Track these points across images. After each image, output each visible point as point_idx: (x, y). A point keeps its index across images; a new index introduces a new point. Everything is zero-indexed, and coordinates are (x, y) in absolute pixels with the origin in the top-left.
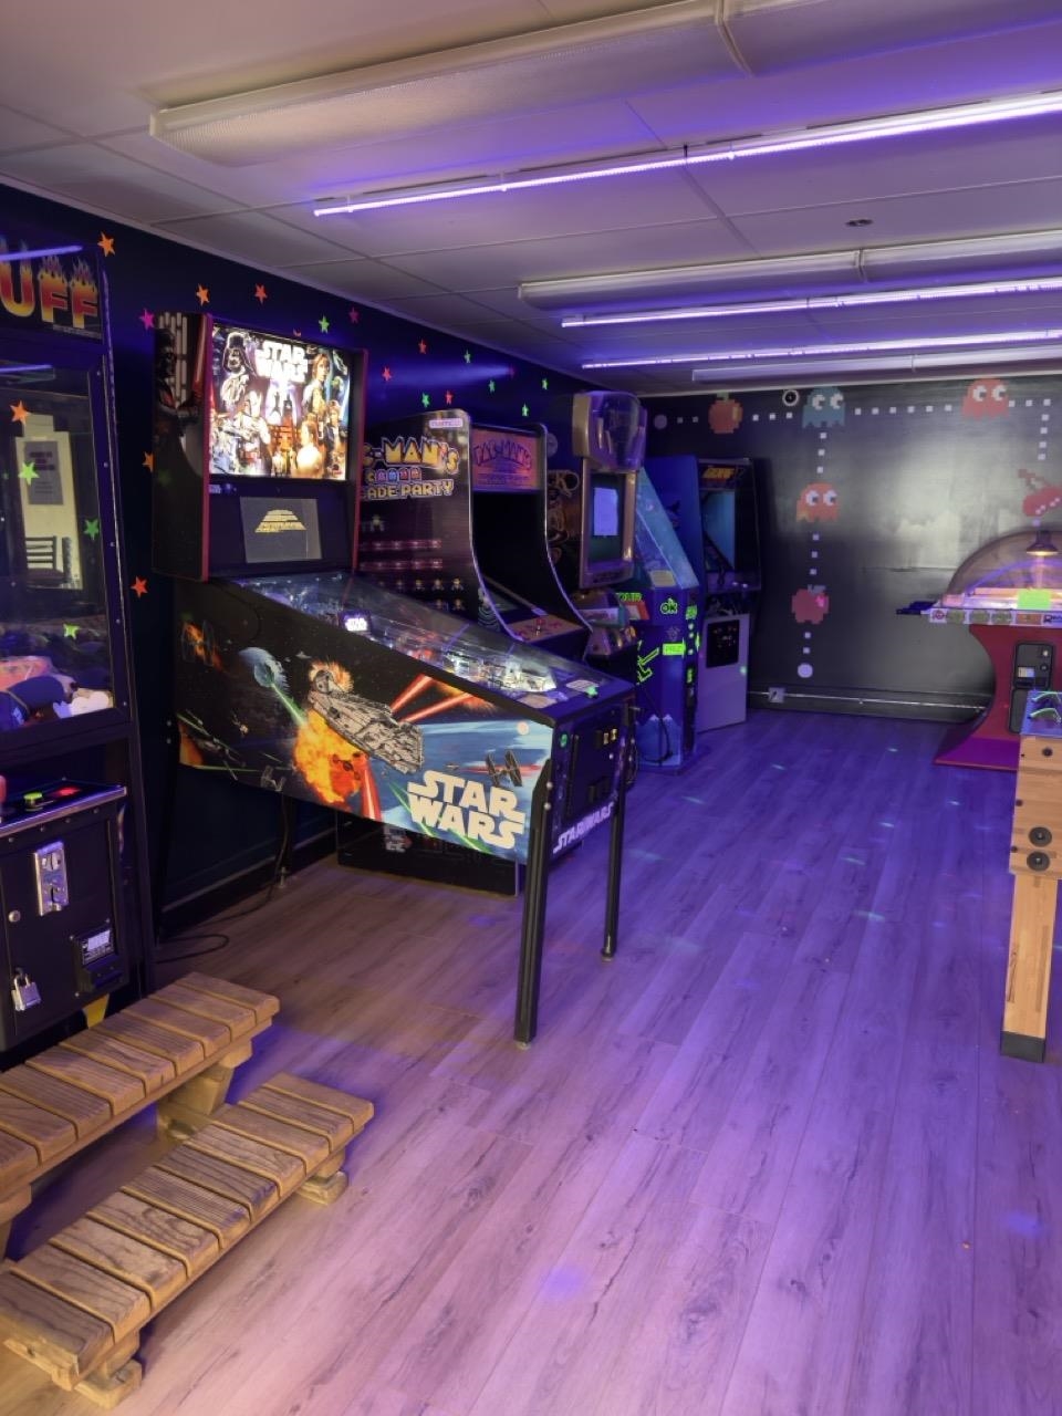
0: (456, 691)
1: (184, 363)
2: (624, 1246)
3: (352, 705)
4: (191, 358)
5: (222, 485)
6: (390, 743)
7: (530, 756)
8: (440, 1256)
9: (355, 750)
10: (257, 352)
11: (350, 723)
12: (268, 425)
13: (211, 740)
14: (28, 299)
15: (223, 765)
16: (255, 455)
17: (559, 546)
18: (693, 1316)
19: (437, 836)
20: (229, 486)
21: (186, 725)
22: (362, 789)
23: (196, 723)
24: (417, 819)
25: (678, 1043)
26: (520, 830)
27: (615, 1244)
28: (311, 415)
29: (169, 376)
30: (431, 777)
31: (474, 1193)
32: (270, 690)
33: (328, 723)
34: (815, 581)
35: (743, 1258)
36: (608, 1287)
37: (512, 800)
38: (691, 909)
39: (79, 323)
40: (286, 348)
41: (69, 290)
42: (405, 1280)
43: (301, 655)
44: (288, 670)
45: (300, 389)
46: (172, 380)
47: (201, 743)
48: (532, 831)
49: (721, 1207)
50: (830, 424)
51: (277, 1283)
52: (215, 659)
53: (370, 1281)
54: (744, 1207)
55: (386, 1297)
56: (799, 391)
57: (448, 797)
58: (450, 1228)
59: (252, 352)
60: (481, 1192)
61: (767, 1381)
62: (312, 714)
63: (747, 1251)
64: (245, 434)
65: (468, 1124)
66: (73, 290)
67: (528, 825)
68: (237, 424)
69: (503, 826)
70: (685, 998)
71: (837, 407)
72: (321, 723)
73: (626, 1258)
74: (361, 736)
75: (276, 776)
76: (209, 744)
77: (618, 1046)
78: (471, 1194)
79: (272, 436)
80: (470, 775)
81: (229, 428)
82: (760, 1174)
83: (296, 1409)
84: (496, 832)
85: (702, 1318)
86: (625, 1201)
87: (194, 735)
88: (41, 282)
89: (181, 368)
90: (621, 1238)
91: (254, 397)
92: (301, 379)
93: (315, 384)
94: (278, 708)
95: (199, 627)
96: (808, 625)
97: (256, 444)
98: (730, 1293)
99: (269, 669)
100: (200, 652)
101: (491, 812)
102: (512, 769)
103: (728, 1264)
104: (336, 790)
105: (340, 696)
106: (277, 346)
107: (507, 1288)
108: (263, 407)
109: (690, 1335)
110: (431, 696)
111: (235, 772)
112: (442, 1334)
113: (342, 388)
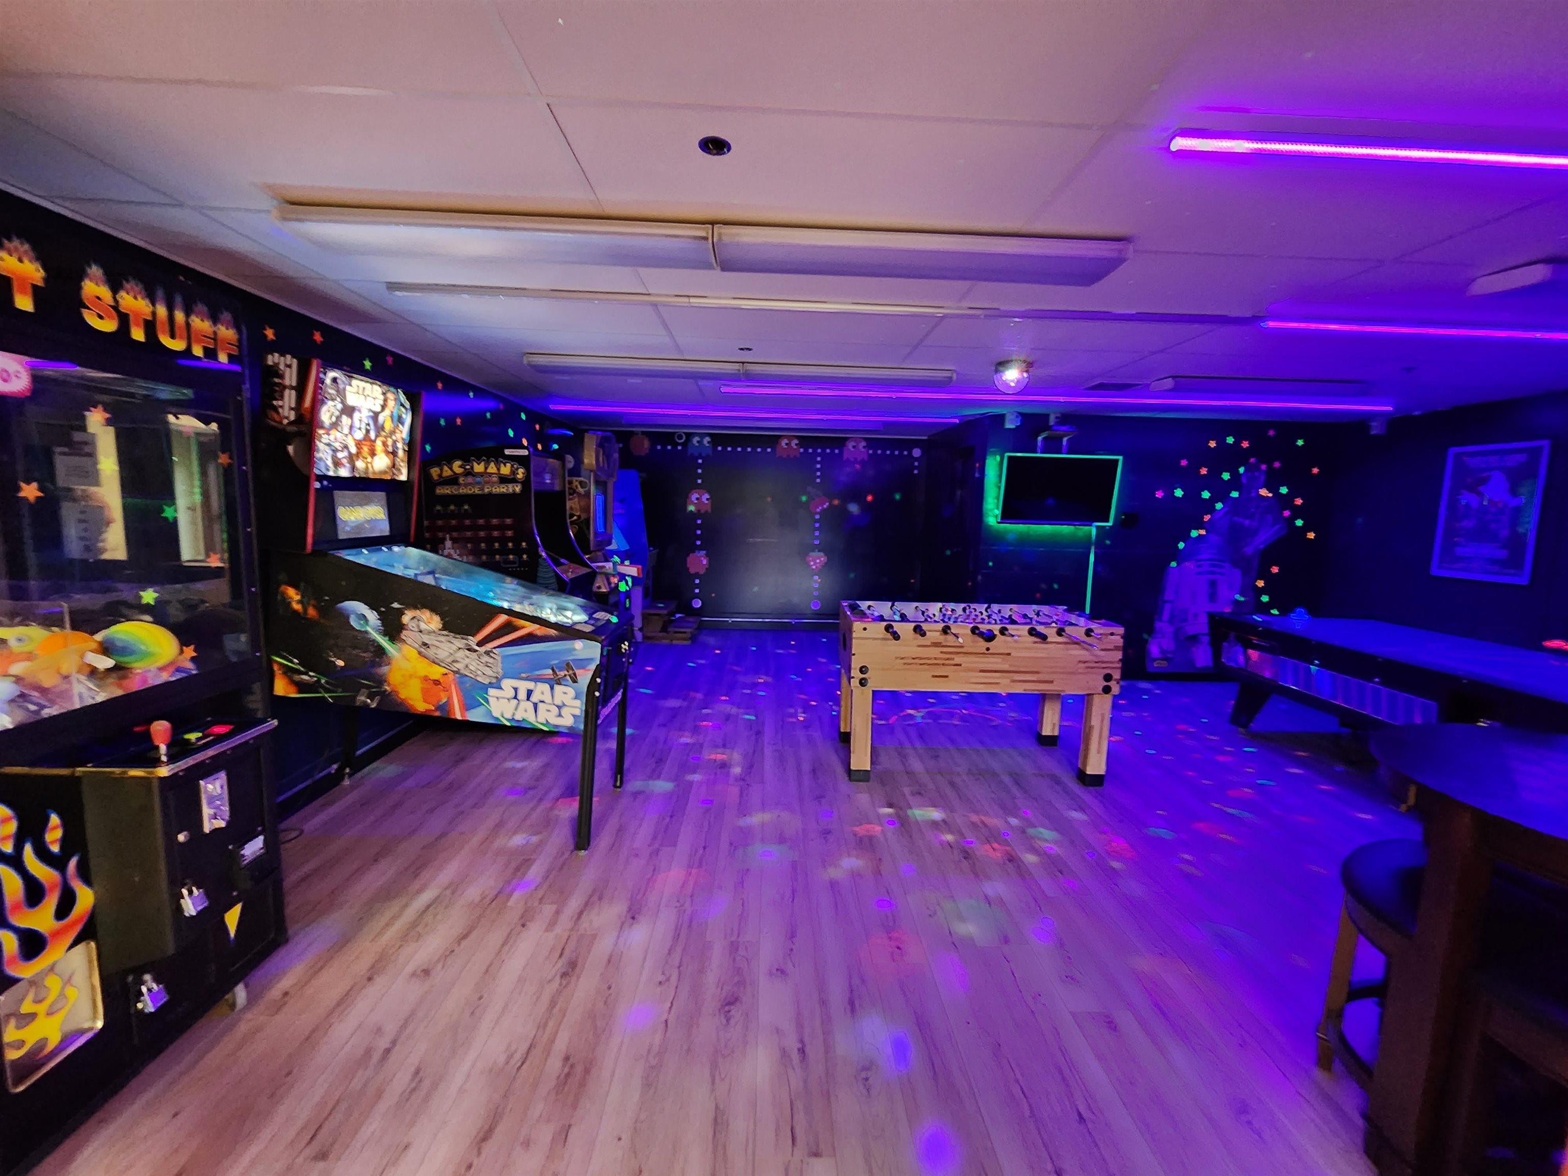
0: (527, 623)
1: (293, 393)
2: (674, 979)
3: (442, 639)
4: (300, 389)
5: (321, 483)
6: (474, 663)
7: (583, 663)
8: (551, 1024)
9: (444, 671)
10: (348, 388)
11: (439, 652)
12: (355, 440)
13: (306, 674)
14: (181, 338)
15: (320, 693)
16: (345, 461)
17: (577, 524)
18: (727, 1008)
19: (514, 724)
20: (325, 483)
21: (280, 664)
22: (450, 698)
23: (292, 662)
24: (496, 714)
25: (675, 845)
26: (577, 712)
27: (668, 980)
28: (383, 434)
29: (276, 399)
30: (507, 684)
31: (564, 975)
32: (366, 632)
33: (420, 653)
34: (700, 548)
35: (746, 964)
36: (670, 1008)
37: (571, 692)
38: (660, 761)
39: (223, 358)
40: (368, 386)
41: (215, 333)
42: (529, 1049)
43: (396, 605)
44: (383, 617)
45: (375, 416)
46: (280, 403)
47: (297, 677)
48: (586, 711)
49: (725, 938)
50: (704, 455)
51: (426, 1084)
52: (312, 612)
53: (502, 1059)
54: (739, 935)
55: (519, 1064)
56: (685, 433)
57: (522, 695)
58: (553, 1003)
59: (344, 389)
60: (568, 974)
61: (778, 1031)
62: (405, 648)
63: (747, 960)
64: (337, 445)
65: (547, 930)
66: (218, 332)
67: (584, 708)
68: (332, 437)
69: (564, 711)
70: (671, 817)
71: (707, 445)
72: (413, 653)
73: (677, 987)
74: (449, 660)
75: (371, 696)
76: (305, 677)
77: (637, 855)
78: (562, 977)
79: (357, 447)
80: (537, 680)
81: (327, 441)
82: (742, 913)
83: (470, 1167)
84: (560, 715)
85: (732, 1007)
86: (667, 952)
87: (288, 672)
88: (193, 324)
89: (290, 398)
90: (671, 975)
91: (345, 420)
92: (378, 409)
93: (387, 412)
94: (373, 645)
95: (296, 587)
96: (697, 576)
97: (345, 454)
98: (745, 987)
99: (364, 616)
100: (297, 607)
101: (556, 703)
102: (571, 672)
103: (738, 971)
104: (425, 701)
105: (430, 633)
106: (362, 384)
107: (604, 1030)
108: (351, 427)
109: (728, 1021)
110: (508, 628)
111: (330, 697)
112: (568, 1075)
113: (404, 416)
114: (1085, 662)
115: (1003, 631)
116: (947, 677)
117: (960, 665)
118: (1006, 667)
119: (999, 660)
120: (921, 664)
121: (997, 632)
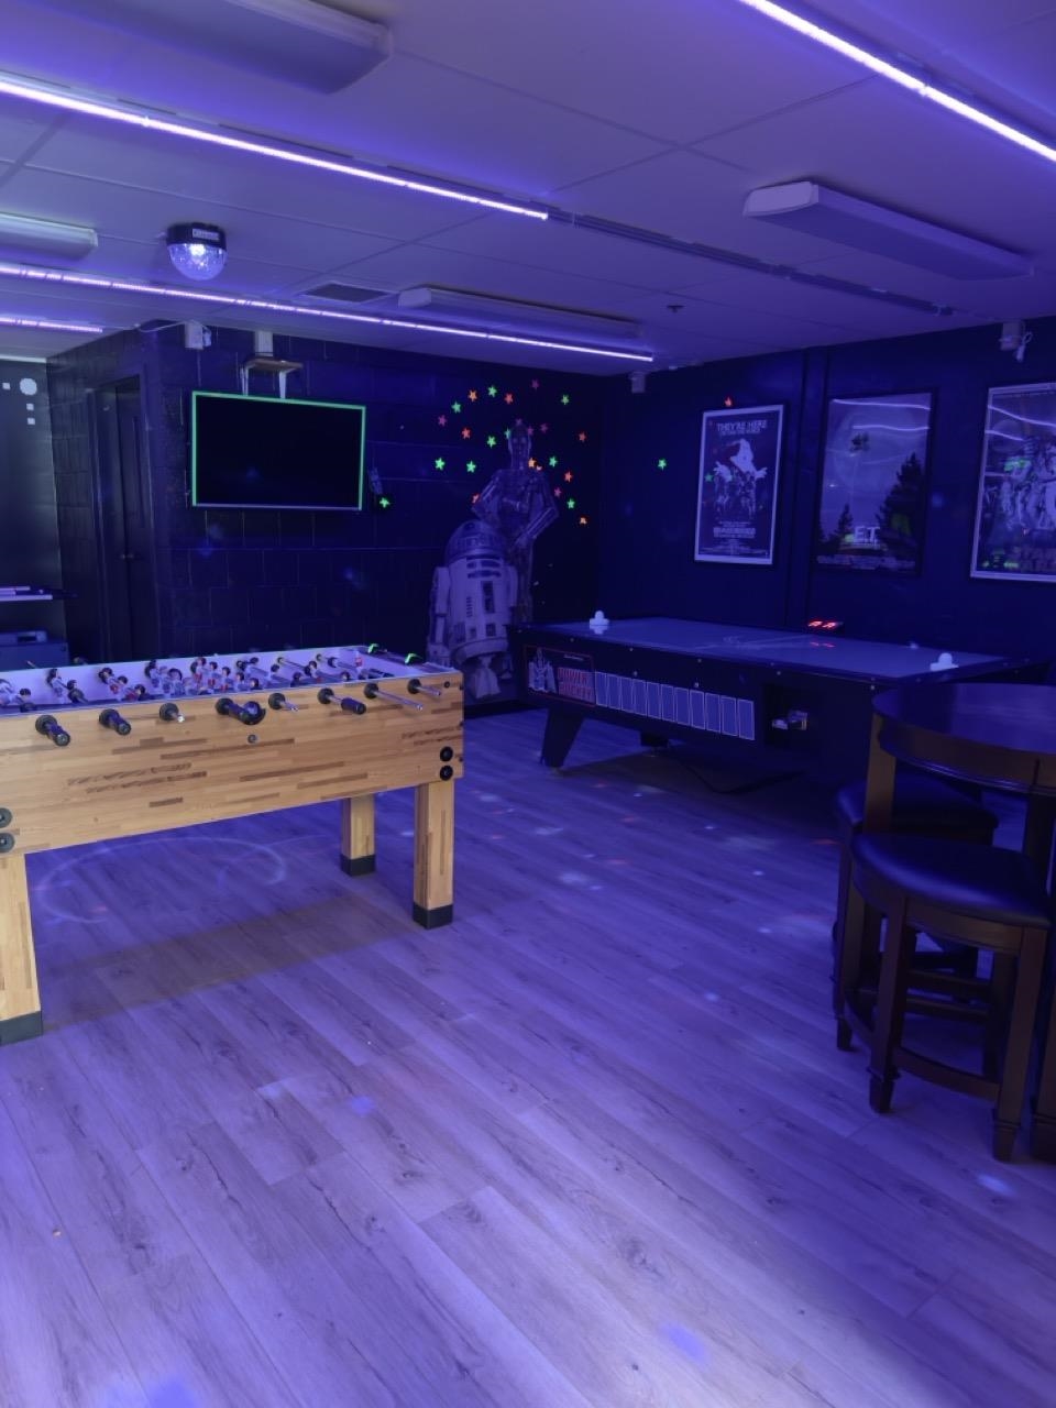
114: (412, 735)
115: (277, 702)
116: (180, 800)
117: (204, 774)
118: (287, 764)
119: (274, 754)
120: (124, 786)
121: (264, 705)
